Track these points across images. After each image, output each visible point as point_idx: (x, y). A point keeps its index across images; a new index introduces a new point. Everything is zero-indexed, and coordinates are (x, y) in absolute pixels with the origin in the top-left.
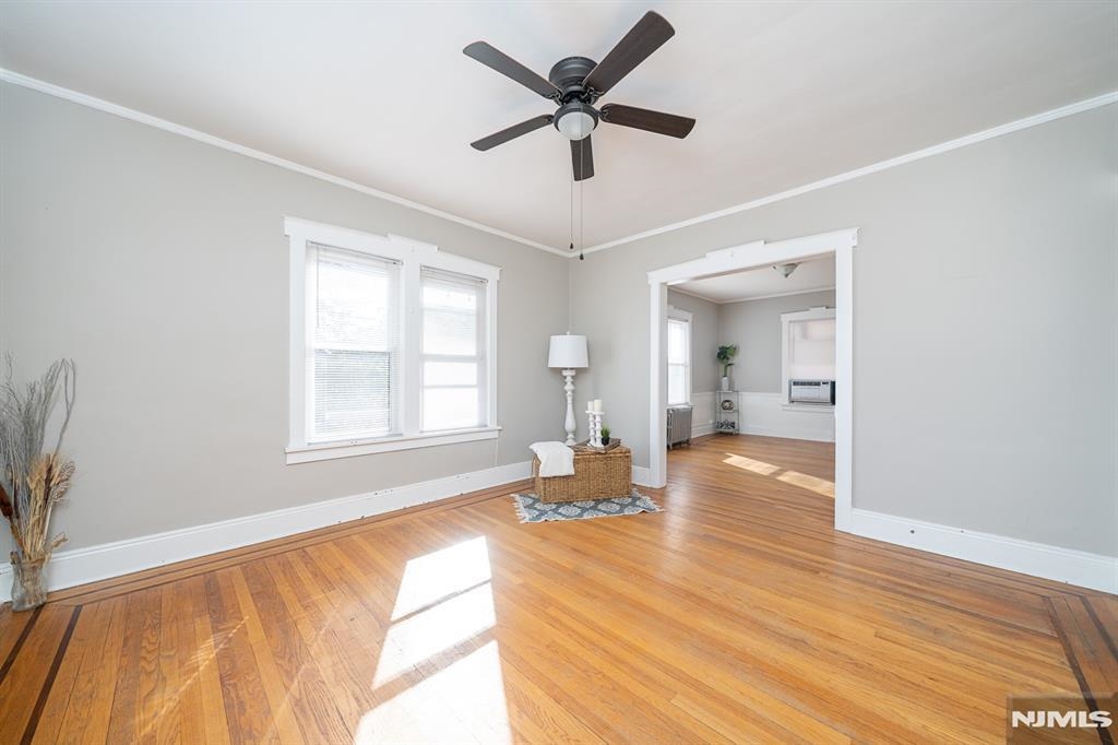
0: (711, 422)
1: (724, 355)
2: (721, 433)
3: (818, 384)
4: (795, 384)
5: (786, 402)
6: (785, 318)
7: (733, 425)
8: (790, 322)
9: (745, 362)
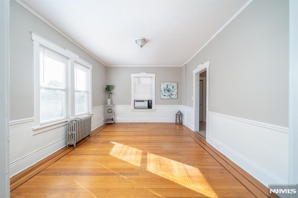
0: (103, 119)
1: (108, 89)
2: (108, 124)
3: (144, 101)
4: (137, 101)
5: (133, 108)
6: (133, 75)
7: (112, 119)
8: (134, 77)
9: (117, 92)
